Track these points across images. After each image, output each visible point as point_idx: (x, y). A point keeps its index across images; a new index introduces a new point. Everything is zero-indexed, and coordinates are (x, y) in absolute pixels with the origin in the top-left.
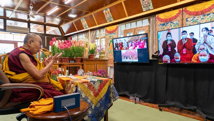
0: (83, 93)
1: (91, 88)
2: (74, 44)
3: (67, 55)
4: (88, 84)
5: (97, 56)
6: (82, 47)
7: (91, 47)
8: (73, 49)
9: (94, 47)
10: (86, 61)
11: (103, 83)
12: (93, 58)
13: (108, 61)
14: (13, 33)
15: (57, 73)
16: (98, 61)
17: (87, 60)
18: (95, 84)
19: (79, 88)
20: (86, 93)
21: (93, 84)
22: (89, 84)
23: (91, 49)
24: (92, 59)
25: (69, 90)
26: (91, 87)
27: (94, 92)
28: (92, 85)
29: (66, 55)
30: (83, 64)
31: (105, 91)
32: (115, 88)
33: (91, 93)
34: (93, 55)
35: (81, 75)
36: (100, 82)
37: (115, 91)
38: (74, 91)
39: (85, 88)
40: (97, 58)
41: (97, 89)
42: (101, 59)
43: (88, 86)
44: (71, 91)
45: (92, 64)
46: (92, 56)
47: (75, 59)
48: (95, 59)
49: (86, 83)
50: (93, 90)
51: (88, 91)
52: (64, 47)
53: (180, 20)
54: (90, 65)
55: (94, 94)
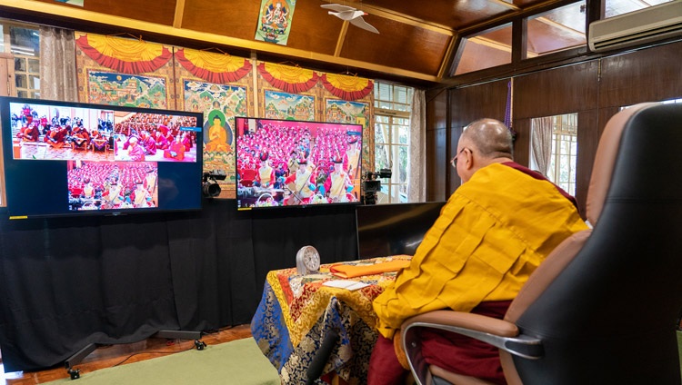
53: (168, 81)
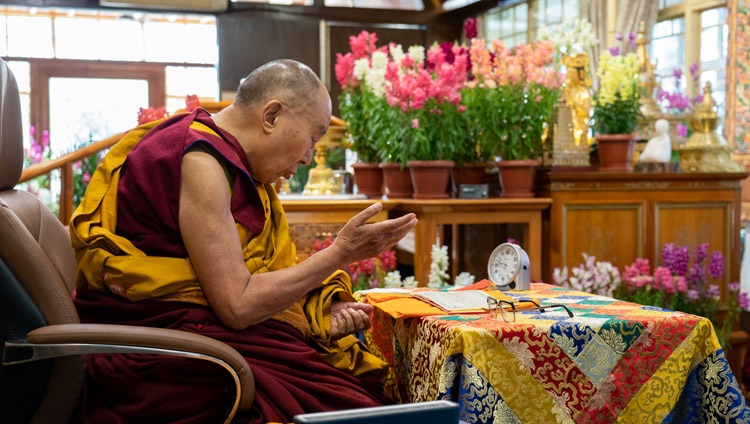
0: (500, 405)
1: (558, 376)
2: (486, 69)
3: (440, 145)
4: (533, 349)
5: (657, 149)
6: (539, 86)
7: (607, 80)
8: (482, 106)
9: (627, 82)
10: (568, 186)
11: (648, 344)
12: (624, 160)
13: (742, 183)
14: (137, 15)
15: (378, 269)
16: (664, 185)
17: (574, 177)
18: (585, 347)
19: (473, 370)
20: (522, 410)
21: (570, 350)
22: (541, 344)
23: (607, 97)
24: (614, 170)
25: (418, 383)
26: (555, 368)
27: (578, 407)
28: (563, 355)
29: (433, 144)
30: (550, 205)
31: (663, 400)
32: (734, 384)
33: (554, 410)
34: (625, 142)
35: (512, 285)
36: (626, 339)
37: (740, 408)
38: (442, 387)
39: (511, 372)
40: (651, 165)
41: (597, 385)
42: (688, 165)
43: (538, 364)
44: (427, 385)
45: (616, 207)
46: (617, 147)
47: (496, 170)
48: (638, 167)
49: (522, 339)
50: (569, 390)
51: (533, 392)
52: (419, 92)
54: (597, 216)
55: (581, 417)
